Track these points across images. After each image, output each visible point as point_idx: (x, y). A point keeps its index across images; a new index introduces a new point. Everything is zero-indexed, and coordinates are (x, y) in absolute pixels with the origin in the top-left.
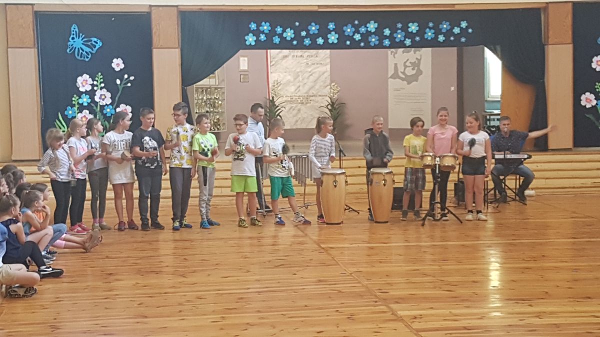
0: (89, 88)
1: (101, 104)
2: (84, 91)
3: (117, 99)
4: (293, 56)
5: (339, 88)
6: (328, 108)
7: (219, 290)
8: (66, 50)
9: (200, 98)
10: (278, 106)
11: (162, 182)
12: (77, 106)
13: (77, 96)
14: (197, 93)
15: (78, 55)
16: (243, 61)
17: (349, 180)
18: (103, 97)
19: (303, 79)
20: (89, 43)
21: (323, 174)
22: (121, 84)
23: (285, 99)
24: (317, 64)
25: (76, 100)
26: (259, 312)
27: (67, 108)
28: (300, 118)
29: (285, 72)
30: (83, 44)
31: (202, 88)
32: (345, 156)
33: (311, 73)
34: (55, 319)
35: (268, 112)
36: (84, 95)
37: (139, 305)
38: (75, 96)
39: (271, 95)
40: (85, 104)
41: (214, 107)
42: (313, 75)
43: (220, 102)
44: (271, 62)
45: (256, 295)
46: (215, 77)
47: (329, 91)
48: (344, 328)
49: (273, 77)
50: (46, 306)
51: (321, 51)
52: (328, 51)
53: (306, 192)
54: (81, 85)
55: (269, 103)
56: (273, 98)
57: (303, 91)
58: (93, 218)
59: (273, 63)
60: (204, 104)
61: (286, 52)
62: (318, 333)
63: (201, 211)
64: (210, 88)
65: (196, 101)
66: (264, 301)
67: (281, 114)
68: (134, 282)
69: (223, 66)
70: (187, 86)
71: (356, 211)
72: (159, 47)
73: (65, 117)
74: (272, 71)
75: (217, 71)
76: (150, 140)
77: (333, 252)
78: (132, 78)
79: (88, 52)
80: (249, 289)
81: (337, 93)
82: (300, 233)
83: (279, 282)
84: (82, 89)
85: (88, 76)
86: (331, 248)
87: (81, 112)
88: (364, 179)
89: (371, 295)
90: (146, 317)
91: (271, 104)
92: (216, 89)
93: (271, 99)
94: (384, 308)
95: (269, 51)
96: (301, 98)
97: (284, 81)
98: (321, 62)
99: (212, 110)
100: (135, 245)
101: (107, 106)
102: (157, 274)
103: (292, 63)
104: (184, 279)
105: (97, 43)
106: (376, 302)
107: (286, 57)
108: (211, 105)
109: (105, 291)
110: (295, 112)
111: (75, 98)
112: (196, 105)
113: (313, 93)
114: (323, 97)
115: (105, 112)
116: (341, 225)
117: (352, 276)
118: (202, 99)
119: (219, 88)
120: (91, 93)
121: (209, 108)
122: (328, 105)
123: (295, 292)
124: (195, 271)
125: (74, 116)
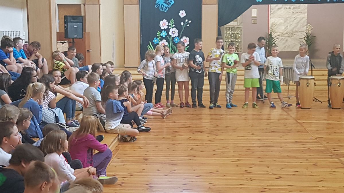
0: (166, 27)
1: (173, 36)
2: (163, 29)
3: (181, 34)
4: (285, 8)
5: (312, 27)
6: (304, 39)
7: (236, 144)
8: (155, 6)
9: (228, 33)
10: (274, 38)
11: (204, 81)
12: (159, 37)
13: (160, 32)
14: (226, 30)
15: (161, 9)
16: (254, 11)
17: (317, 83)
18: (174, 32)
19: (290, 22)
20: (167, 2)
21: (300, 79)
22: (184, 25)
23: (278, 34)
24: (299, 13)
25: (159, 34)
26: (259, 157)
27: (154, 39)
28: (287, 45)
29: (279, 18)
30: (164, 2)
31: (229, 27)
32: (314, 68)
33: (295, 19)
34: (146, 155)
35: (268, 42)
36: (163, 31)
37: (191, 149)
38: (159, 32)
39: (270, 32)
40: (164, 36)
41: (236, 38)
42: (297, 19)
43: (239, 36)
44: (271, 12)
45: (258, 148)
46: (236, 21)
47: (306, 29)
48: (311, 170)
49: (271, 21)
50: (142, 147)
51: (302, 5)
52: (307, 5)
53: (289, 89)
54: (162, 25)
55: (269, 36)
56: (271, 33)
57: (290, 29)
58: (167, 100)
59: (272, 12)
60: (230, 37)
61: (280, 6)
62: (295, 172)
63: (226, 98)
64: (234, 27)
65: (225, 35)
66: (262, 152)
67: (275, 43)
68: (188, 137)
69: (242, 15)
70: (220, 26)
71: (320, 101)
72: (206, 4)
73: (153, 43)
74: (271, 17)
75: (238, 18)
76: (199, 57)
77: (304, 125)
78: (190, 22)
79: (166, 7)
80: (253, 144)
81: (311, 30)
82: (285, 113)
83: (271, 141)
84: (162, 28)
85: (166, 21)
86: (304, 123)
87: (161, 40)
88: (326, 83)
89: (328, 152)
90: (195, 157)
91: (270, 36)
92: (237, 28)
93: (270, 33)
94: (337, 160)
95: (270, 5)
96: (288, 33)
97: (278, 23)
98: (302, 12)
99: (234, 40)
100: (189, 116)
101: (175, 38)
102: (201, 133)
103: (284, 12)
104: (216, 137)
105: (171, 2)
106: (332, 156)
107: (280, 9)
108: (234, 37)
109: (172, 141)
110: (284, 42)
111: (159, 33)
112: (226, 37)
113: (296, 30)
114: (302, 33)
115: (174, 41)
116: (310, 109)
117: (317, 140)
118: (229, 34)
119: (239, 27)
120: (167, 30)
121: (233, 39)
122: (305, 37)
123: (281, 148)
124: (222, 133)
125: (158, 43)
